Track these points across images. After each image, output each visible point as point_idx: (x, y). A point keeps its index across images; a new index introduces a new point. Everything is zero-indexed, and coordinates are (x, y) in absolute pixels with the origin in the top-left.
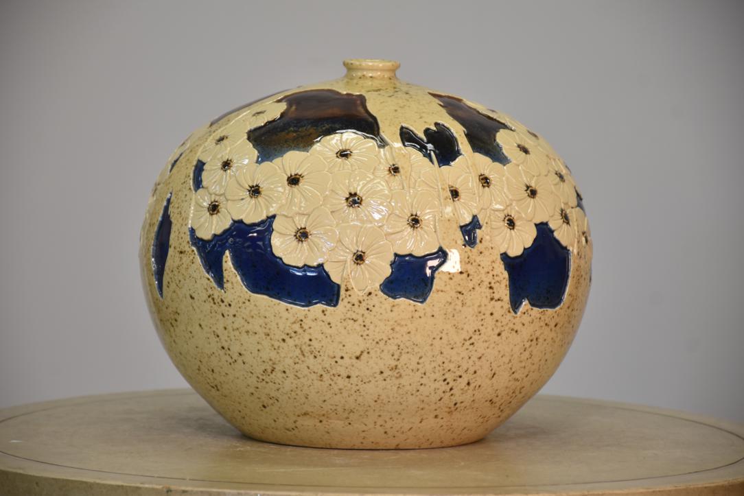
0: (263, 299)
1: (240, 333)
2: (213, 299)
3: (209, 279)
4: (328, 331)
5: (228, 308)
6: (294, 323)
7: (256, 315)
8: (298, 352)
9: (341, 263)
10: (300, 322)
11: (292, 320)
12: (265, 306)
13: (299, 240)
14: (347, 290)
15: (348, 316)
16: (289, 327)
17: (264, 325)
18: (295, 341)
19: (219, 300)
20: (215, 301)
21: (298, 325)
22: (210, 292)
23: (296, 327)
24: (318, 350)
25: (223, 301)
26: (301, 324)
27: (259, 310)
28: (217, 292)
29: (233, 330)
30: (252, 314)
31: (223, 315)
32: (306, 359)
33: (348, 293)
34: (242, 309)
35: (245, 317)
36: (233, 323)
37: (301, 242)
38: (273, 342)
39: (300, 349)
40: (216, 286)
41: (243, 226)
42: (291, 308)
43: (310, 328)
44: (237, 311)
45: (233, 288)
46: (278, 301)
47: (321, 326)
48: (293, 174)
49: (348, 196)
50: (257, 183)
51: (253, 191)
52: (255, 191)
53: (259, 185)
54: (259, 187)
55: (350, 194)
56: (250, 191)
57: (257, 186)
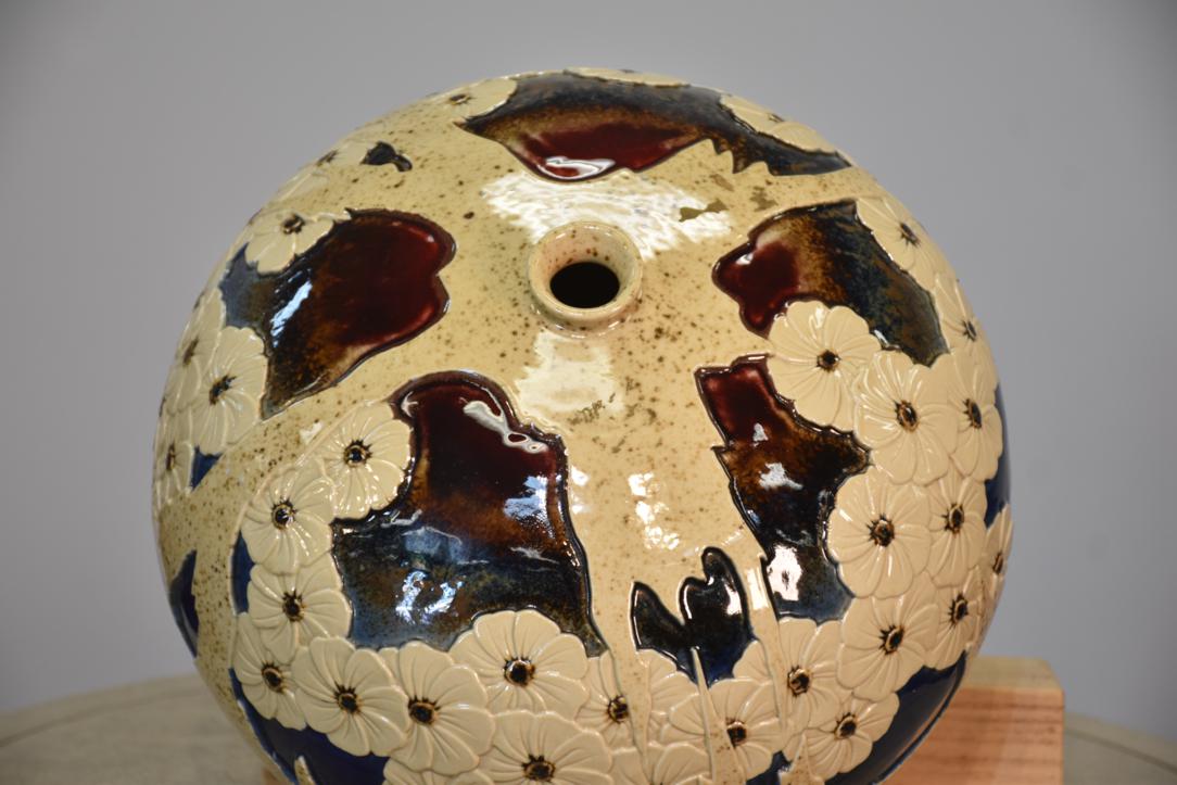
48: (420, 698)
49: (527, 761)
50: (353, 687)
51: (343, 698)
52: (348, 700)
53: (356, 692)
54: (355, 696)
55: (531, 757)
56: (337, 695)
57: (351, 691)
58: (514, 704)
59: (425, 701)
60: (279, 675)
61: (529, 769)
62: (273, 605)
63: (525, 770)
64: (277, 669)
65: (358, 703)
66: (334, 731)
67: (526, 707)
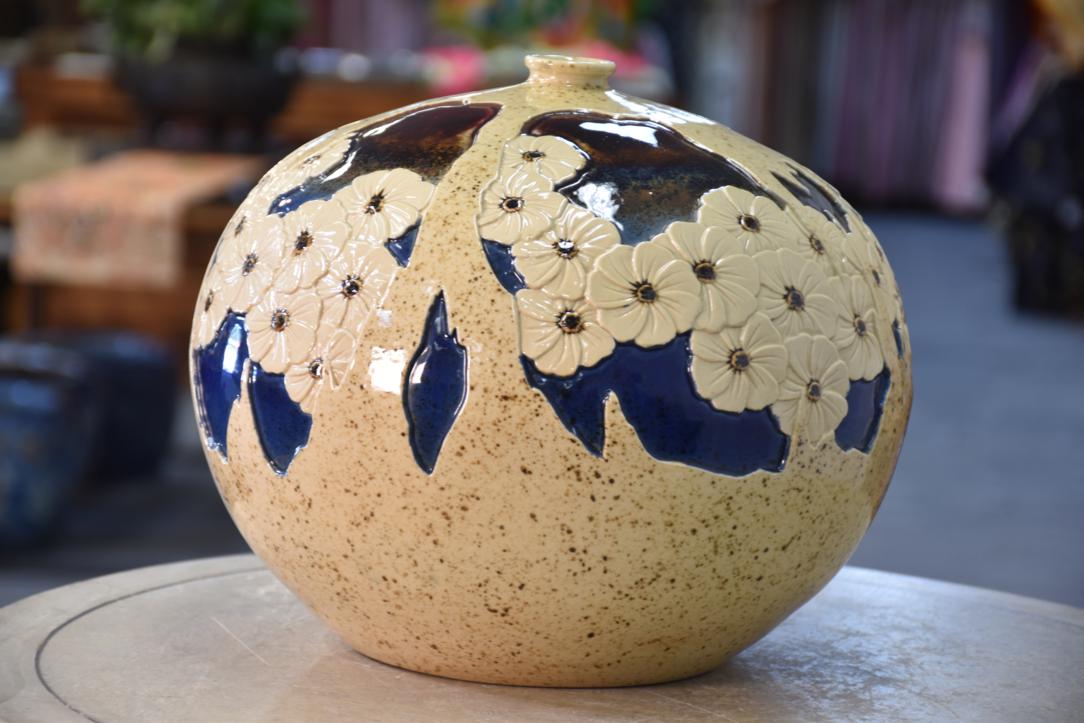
0: (677, 467)
1: (619, 525)
2: (578, 473)
3: (573, 441)
4: (763, 510)
5: (608, 486)
6: (720, 502)
7: (659, 494)
8: (711, 546)
9: (792, 403)
10: (728, 501)
11: (716, 499)
12: (678, 480)
13: (736, 370)
14: (800, 444)
15: (794, 484)
16: (710, 509)
17: (668, 510)
18: (711, 531)
19: (591, 475)
20: (582, 476)
21: (724, 505)
22: (574, 461)
23: (720, 510)
24: (739, 541)
25: (597, 475)
26: (728, 504)
27: (666, 486)
28: (587, 462)
29: (607, 521)
30: (652, 493)
31: (593, 498)
32: (718, 558)
33: (801, 448)
34: (636, 488)
35: (637, 498)
36: (611, 509)
37: (737, 373)
38: (674, 536)
39: (716, 542)
40: (587, 452)
41: (634, 351)
42: (720, 480)
43: (740, 508)
44: (624, 491)
45: (623, 454)
46: (701, 470)
47: (756, 504)
49: (785, 292)
50: (645, 278)
51: (642, 292)
52: (646, 292)
53: (649, 281)
54: (650, 284)
55: (787, 288)
56: (635, 293)
57: (645, 282)
58: (759, 247)
59: (703, 262)
60: (576, 314)
61: (790, 298)
62: (548, 260)
63: (787, 301)
64: (571, 311)
65: (655, 289)
66: (639, 334)
67: (767, 248)
